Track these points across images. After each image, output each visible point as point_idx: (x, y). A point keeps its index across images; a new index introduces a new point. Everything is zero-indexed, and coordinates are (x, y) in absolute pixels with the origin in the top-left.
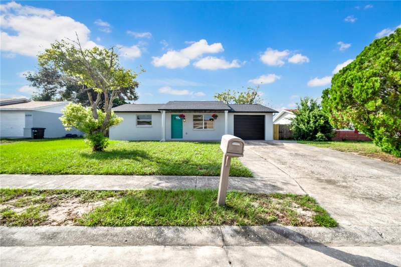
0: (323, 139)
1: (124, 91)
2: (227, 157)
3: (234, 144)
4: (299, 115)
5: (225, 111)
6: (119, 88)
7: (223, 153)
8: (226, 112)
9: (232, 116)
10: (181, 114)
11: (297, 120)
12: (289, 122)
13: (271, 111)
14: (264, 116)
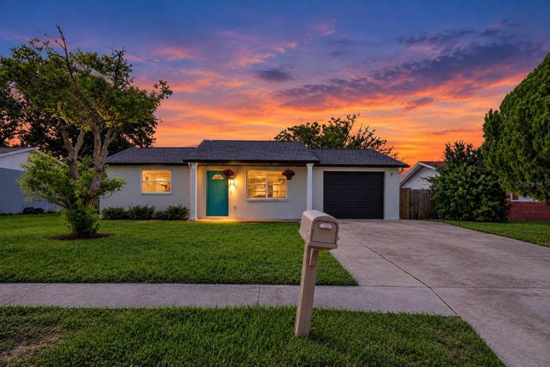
0: (490, 217)
1: (129, 129)
2: (312, 250)
3: (322, 226)
4: (446, 172)
5: (308, 164)
6: (120, 124)
7: (303, 242)
8: (310, 167)
9: (320, 173)
10: (227, 168)
11: (443, 180)
12: (427, 186)
13: (393, 163)
14: (382, 174)
